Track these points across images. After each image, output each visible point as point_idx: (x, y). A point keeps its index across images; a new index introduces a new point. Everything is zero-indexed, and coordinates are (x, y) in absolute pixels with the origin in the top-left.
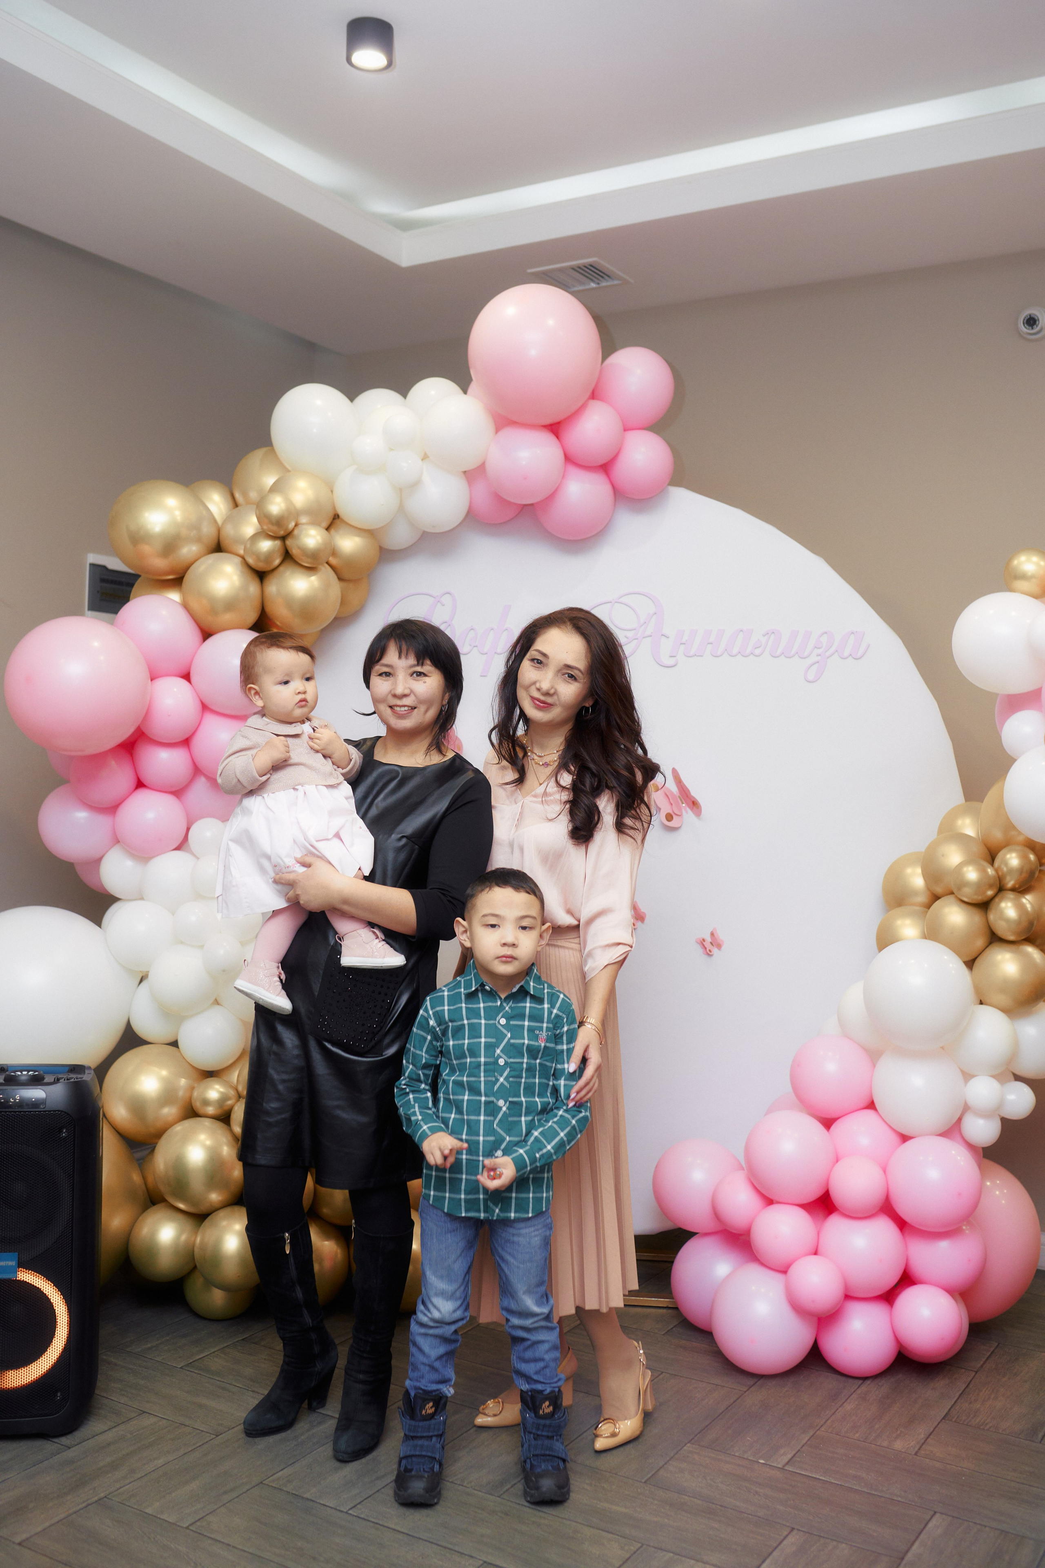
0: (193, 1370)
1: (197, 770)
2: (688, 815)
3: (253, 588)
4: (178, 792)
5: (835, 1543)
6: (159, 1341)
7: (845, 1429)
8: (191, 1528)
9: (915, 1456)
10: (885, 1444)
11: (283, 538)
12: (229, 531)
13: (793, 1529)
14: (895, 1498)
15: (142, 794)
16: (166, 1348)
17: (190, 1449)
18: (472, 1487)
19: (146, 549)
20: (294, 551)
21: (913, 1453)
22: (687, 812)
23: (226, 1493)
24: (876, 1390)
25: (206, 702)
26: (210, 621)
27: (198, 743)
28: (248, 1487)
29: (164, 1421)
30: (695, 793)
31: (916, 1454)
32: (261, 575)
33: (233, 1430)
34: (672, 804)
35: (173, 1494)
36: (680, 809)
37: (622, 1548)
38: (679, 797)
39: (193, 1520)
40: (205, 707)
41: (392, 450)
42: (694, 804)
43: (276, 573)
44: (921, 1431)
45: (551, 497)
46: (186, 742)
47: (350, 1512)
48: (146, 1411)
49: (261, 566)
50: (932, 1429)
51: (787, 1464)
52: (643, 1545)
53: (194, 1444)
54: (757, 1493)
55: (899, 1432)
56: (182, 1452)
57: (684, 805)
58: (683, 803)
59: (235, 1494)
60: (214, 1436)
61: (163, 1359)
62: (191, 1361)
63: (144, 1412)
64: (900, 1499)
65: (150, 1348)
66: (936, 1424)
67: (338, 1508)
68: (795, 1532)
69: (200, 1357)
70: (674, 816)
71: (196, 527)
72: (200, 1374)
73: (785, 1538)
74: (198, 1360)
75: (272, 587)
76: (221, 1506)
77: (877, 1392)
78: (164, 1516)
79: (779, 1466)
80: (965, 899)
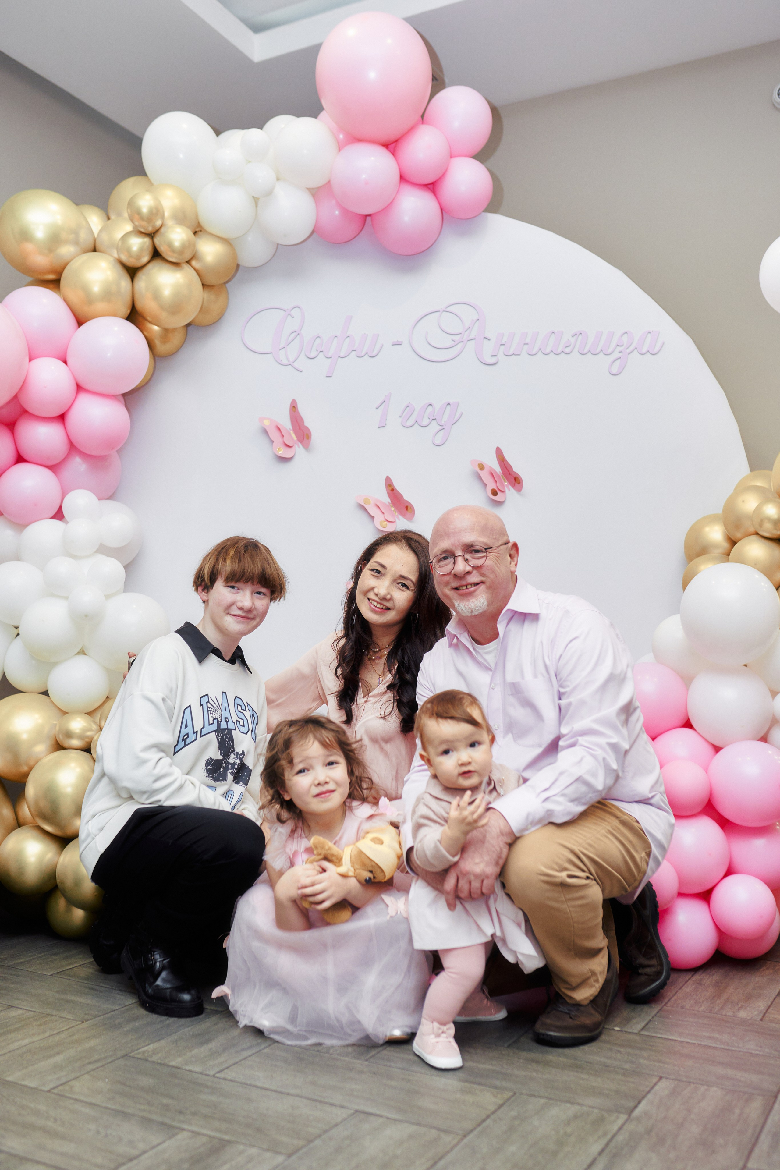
0: (62, 977)
1: (72, 448)
2: (510, 492)
3: (125, 282)
4: (54, 468)
5: (705, 1087)
6: (31, 958)
7: (690, 1005)
8: (53, 1091)
9: (761, 1022)
10: (730, 1013)
11: (151, 235)
12: (105, 237)
13: (661, 1078)
14: (753, 1052)
15: (22, 467)
16: (38, 962)
17: (56, 1032)
18: (338, 1054)
19: (29, 247)
20: (163, 249)
21: (759, 1019)
22: (509, 490)
23: (90, 1063)
24: (709, 978)
25: (82, 383)
26: (85, 310)
27: (72, 418)
28: (112, 1059)
29: (32, 1013)
30: (517, 468)
31: (761, 1020)
32: (132, 272)
33: (99, 1018)
34: (496, 482)
35: (36, 1066)
36: (503, 486)
37: (495, 1096)
38: (502, 476)
39: (55, 1085)
40: (79, 388)
41: (250, 162)
42: (516, 481)
43: (145, 270)
44: (761, 1005)
45: (388, 208)
46: (62, 418)
47: (217, 1075)
48: (14, 1005)
49: (132, 262)
50: (770, 1003)
51: (642, 1029)
52: (515, 1093)
53: (60, 1028)
54: (619, 1051)
55: (740, 1005)
56: (47, 1034)
57: (506, 483)
58: (505, 482)
59: (100, 1064)
60: (80, 1023)
61: (34, 969)
62: (61, 970)
63: (12, 1007)
64: (757, 1052)
65: (21, 963)
66: (772, 999)
67: (205, 1072)
68: (664, 1080)
69: (69, 968)
70: (499, 492)
71: (76, 233)
72: (69, 979)
73: (655, 1084)
74: (67, 969)
75: (142, 281)
76: (85, 1074)
77: (710, 979)
78: (26, 1083)
79: (635, 1031)
80: (766, 534)
